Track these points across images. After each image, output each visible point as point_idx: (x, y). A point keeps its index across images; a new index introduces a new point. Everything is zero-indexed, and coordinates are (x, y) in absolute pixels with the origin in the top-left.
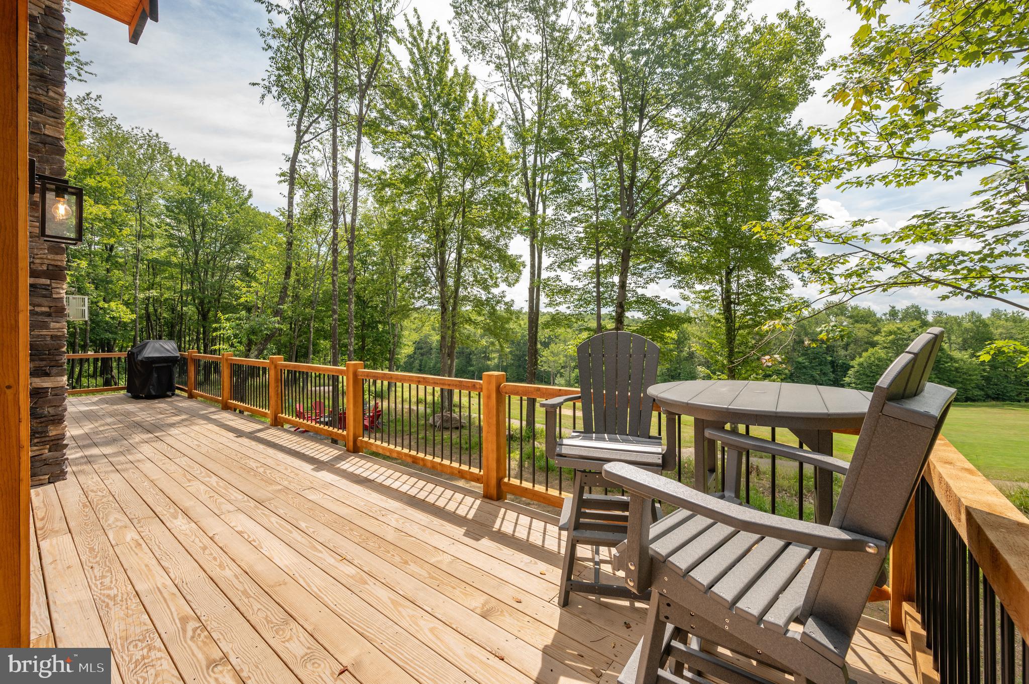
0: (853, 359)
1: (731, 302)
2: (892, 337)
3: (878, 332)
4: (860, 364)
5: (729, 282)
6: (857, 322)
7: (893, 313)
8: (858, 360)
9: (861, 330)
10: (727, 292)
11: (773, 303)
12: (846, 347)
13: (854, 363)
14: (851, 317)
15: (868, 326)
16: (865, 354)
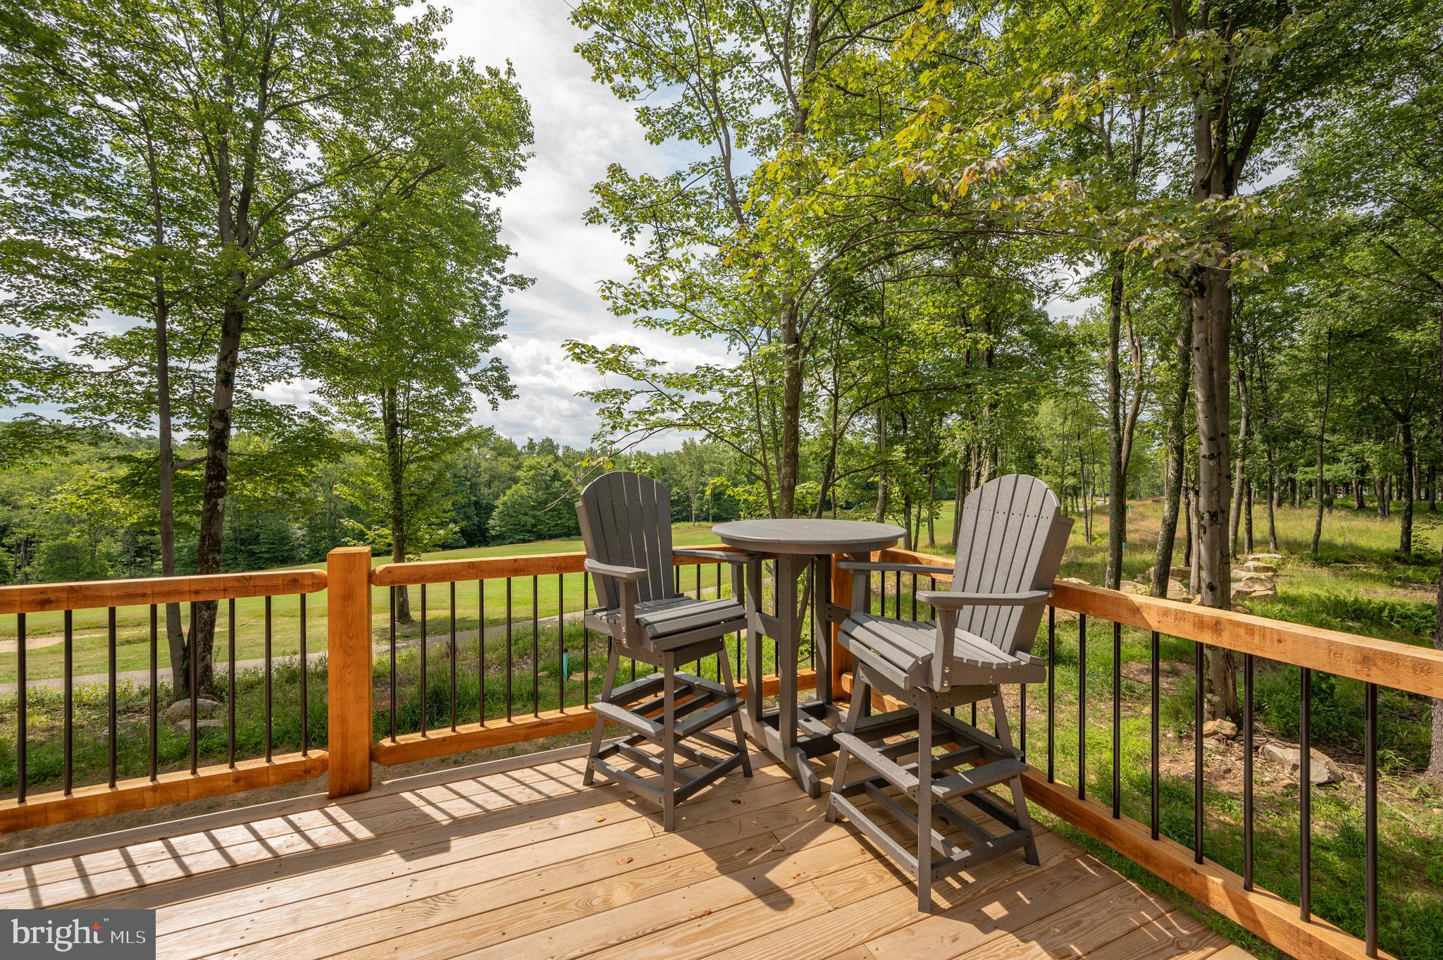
0: (497, 497)
1: (398, 425)
2: (533, 472)
3: (519, 467)
4: (505, 504)
5: (393, 393)
6: (499, 454)
7: (531, 446)
8: (503, 499)
9: (504, 465)
10: (390, 409)
11: (449, 428)
12: (489, 484)
13: (498, 502)
14: (494, 449)
15: (510, 460)
16: (508, 492)
